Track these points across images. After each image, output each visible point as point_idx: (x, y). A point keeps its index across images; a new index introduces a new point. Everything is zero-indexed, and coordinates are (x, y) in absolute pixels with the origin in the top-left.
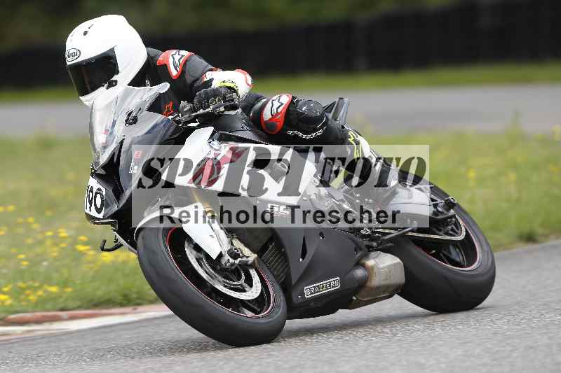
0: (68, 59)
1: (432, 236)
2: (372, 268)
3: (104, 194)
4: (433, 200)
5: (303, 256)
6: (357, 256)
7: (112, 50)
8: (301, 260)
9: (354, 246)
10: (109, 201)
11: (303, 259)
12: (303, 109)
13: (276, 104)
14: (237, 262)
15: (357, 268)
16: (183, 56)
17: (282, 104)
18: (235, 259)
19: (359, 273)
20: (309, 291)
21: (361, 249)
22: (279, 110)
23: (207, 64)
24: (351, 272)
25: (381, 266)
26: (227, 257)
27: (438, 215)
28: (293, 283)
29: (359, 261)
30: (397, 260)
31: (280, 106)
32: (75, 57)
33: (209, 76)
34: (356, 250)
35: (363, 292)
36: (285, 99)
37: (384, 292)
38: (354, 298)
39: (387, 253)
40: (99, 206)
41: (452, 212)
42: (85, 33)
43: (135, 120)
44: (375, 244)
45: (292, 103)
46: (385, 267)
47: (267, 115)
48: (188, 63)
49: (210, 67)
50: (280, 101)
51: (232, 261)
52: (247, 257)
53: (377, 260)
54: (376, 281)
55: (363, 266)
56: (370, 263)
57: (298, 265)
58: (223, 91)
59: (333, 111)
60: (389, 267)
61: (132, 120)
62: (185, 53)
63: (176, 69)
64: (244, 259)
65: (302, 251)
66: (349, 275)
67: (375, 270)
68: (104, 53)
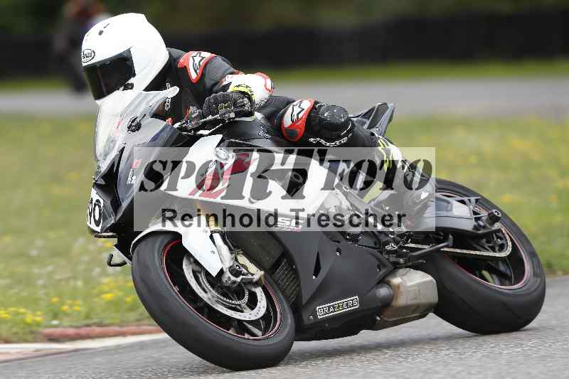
0: (83, 60)
1: (472, 252)
2: (398, 287)
3: (102, 205)
4: (475, 213)
5: (316, 273)
6: (381, 273)
7: (129, 51)
8: (314, 277)
9: (377, 263)
10: (106, 213)
11: (316, 276)
12: (325, 115)
13: (297, 110)
14: (239, 279)
15: (381, 287)
16: (203, 58)
17: (303, 109)
18: (237, 277)
19: (383, 291)
20: (323, 311)
21: (385, 266)
22: (300, 116)
23: (229, 66)
24: (373, 291)
25: (409, 284)
26: (228, 274)
27: (479, 230)
28: (304, 302)
29: (384, 278)
30: (429, 278)
31: (300, 112)
32: (90, 58)
33: (229, 79)
34: (379, 267)
35: (388, 312)
36: (307, 105)
37: (413, 312)
38: (378, 318)
39: (417, 270)
40: (97, 218)
41: (497, 226)
42: (101, 33)
43: (138, 127)
44: (402, 261)
45: (315, 109)
46: (414, 286)
47: (287, 121)
48: (208, 66)
49: (232, 70)
50: (302, 106)
51: (233, 278)
52: (253, 275)
53: (405, 278)
54: (402, 301)
55: (388, 284)
56: (396, 281)
57: (311, 282)
58: (235, 96)
59: (371, 118)
60: (419, 285)
61: (135, 127)
62: (207, 55)
63: (196, 71)
64: (250, 276)
65: (316, 268)
66: (370, 294)
67: (402, 289)
68: (121, 54)
